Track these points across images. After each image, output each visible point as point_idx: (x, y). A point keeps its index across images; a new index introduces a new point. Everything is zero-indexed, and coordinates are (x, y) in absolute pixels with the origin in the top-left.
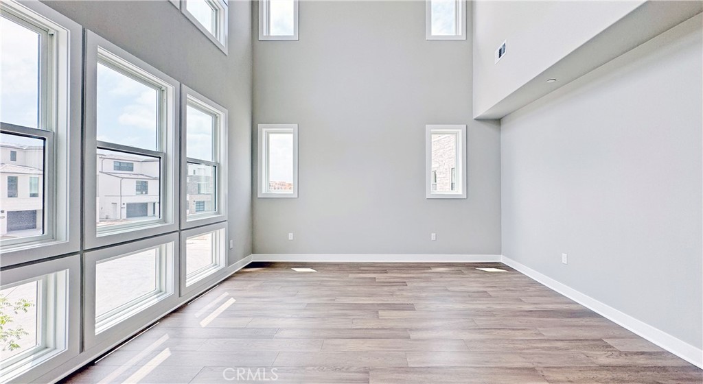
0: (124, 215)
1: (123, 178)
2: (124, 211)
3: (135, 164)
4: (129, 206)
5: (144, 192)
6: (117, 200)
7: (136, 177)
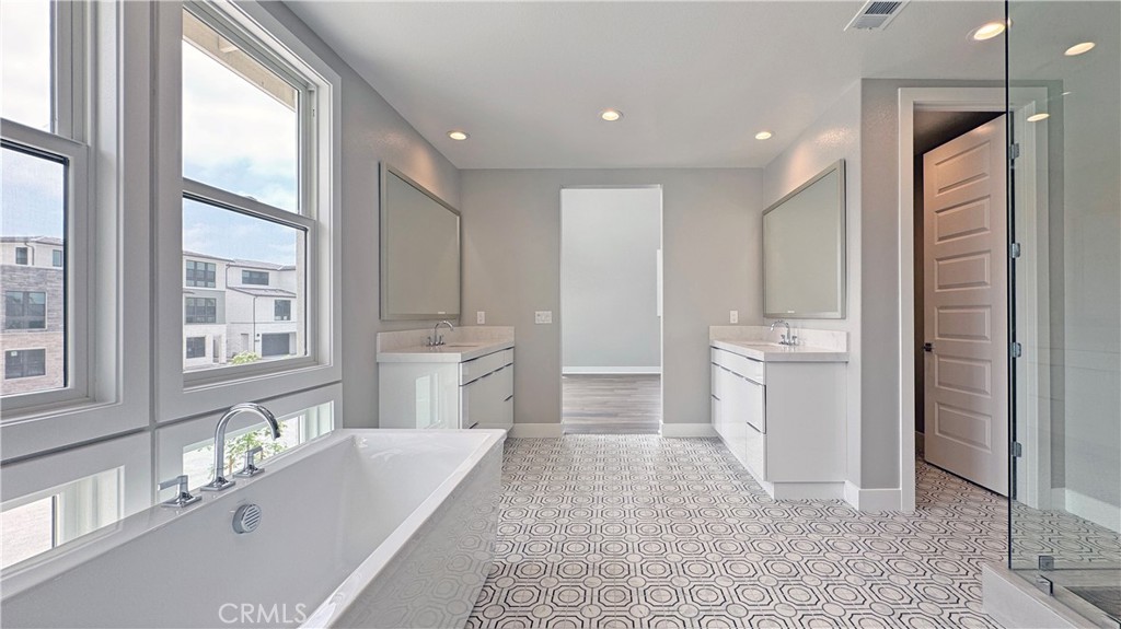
0: (259, 352)
1: (257, 296)
2: (259, 346)
3: (271, 274)
4: (266, 338)
5: (285, 318)
6: (249, 329)
7: (273, 293)
